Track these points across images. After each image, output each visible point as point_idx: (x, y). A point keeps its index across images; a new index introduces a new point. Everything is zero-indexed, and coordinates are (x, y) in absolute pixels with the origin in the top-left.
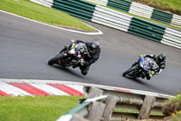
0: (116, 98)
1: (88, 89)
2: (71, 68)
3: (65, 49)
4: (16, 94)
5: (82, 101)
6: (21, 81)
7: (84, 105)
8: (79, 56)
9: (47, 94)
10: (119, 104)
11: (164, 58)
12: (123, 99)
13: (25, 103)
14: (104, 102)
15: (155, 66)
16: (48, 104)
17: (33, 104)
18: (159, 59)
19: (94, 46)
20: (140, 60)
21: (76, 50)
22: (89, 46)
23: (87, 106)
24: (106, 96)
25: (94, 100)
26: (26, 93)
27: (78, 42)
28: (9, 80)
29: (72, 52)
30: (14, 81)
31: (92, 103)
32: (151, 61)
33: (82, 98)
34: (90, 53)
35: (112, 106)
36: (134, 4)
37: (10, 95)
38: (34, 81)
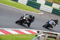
0: (48, 35)
1: (38, 32)
2: (24, 24)
3: (22, 17)
4: (15, 34)
5: (36, 36)
6: (16, 29)
7: (37, 37)
8: (27, 20)
9: (25, 34)
10: (49, 37)
11: (58, 21)
12: (50, 35)
13: (18, 36)
14: (44, 36)
15: (55, 23)
16: (25, 37)
17: (20, 37)
18: (56, 21)
19: (32, 16)
20: (49, 21)
21: (26, 18)
22: (31, 16)
23: (38, 38)
24: (44, 34)
25: (40, 35)
26: (18, 33)
27: (26, 15)
28: (12, 29)
29: (24, 18)
30: (14, 29)
31: (40, 37)
32: (53, 22)
33: (36, 35)
34: (31, 19)
35: (46, 38)
36: (54, 4)
37: (13, 34)
38: (20, 29)
